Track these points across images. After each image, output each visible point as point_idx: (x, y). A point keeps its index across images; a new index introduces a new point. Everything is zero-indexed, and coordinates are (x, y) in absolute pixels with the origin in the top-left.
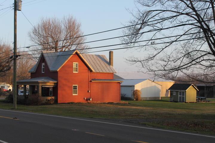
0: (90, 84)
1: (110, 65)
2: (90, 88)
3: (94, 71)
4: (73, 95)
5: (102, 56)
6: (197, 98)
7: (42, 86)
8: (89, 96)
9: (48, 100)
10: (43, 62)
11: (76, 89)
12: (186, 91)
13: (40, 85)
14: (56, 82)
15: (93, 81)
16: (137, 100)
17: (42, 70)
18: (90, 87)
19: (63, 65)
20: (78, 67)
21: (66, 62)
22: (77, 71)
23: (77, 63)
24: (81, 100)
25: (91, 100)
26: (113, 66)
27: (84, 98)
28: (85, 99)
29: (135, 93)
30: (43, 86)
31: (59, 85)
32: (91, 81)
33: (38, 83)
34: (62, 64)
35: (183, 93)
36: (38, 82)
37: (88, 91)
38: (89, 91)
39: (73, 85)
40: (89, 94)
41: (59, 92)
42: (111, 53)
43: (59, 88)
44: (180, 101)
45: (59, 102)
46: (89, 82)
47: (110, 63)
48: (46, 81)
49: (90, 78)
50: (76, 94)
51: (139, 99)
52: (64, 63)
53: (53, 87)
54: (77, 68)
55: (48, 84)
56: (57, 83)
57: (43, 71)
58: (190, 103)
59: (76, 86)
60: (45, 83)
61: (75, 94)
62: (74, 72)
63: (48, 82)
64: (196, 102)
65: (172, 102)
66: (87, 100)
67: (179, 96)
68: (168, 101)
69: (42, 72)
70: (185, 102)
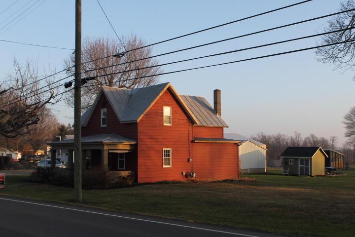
0: (191, 146)
1: (217, 113)
2: (191, 155)
3: (198, 122)
4: (164, 166)
5: (200, 97)
6: (325, 168)
7: (109, 149)
8: (191, 168)
9: (124, 178)
10: (103, 107)
11: (169, 156)
12: (311, 159)
13: (106, 148)
14: (133, 143)
15: (196, 141)
17: (100, 121)
18: (191, 152)
19: (148, 109)
20: (171, 116)
21: (152, 104)
22: (169, 122)
24: (177, 177)
25: (194, 175)
26: (220, 115)
27: (182, 173)
28: (184, 174)
30: (110, 151)
31: (139, 149)
32: (193, 142)
33: (102, 144)
34: (146, 109)
35: (307, 161)
36: (102, 142)
37: (189, 160)
38: (191, 160)
39: (164, 149)
40: (190, 165)
41: (141, 161)
42: (217, 93)
43: (139, 155)
44: (302, 174)
45: (140, 181)
46: (190, 144)
47: (216, 110)
48: (116, 141)
49: (190, 135)
50: (169, 164)
52: (148, 106)
53: (127, 152)
54: (169, 118)
55: (121, 147)
56: (137, 143)
57: (103, 124)
58: (317, 176)
59: (169, 150)
60: (115, 144)
61: (166, 165)
62: (165, 124)
63: (121, 143)
64: (325, 175)
65: (287, 175)
66: (186, 176)
67: (299, 166)
68: (281, 175)
69: (102, 126)
70: (311, 176)
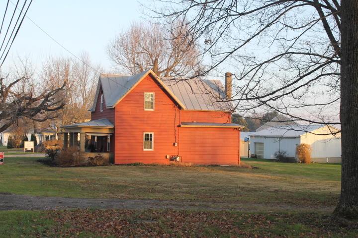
0: (177, 131)
1: (226, 96)
2: (177, 139)
4: (145, 150)
7: (86, 133)
8: (176, 152)
10: (102, 93)
11: (151, 140)
13: (83, 131)
14: (111, 126)
15: (182, 126)
16: (304, 162)
17: (100, 106)
18: (177, 136)
19: (124, 96)
20: (154, 101)
22: (152, 108)
23: (152, 93)
24: (160, 160)
25: (178, 159)
27: (166, 157)
28: (168, 157)
29: (300, 149)
30: (88, 134)
31: (116, 133)
32: (179, 126)
37: (174, 144)
38: (176, 144)
39: (144, 133)
40: (176, 149)
41: (117, 144)
43: (116, 138)
45: (116, 161)
46: (176, 128)
47: (226, 93)
48: (93, 125)
49: (177, 120)
50: (151, 148)
51: (307, 160)
54: (152, 103)
56: (114, 129)
57: (102, 109)
59: (151, 135)
61: (148, 148)
62: (146, 110)
66: (171, 159)
69: (101, 111)
